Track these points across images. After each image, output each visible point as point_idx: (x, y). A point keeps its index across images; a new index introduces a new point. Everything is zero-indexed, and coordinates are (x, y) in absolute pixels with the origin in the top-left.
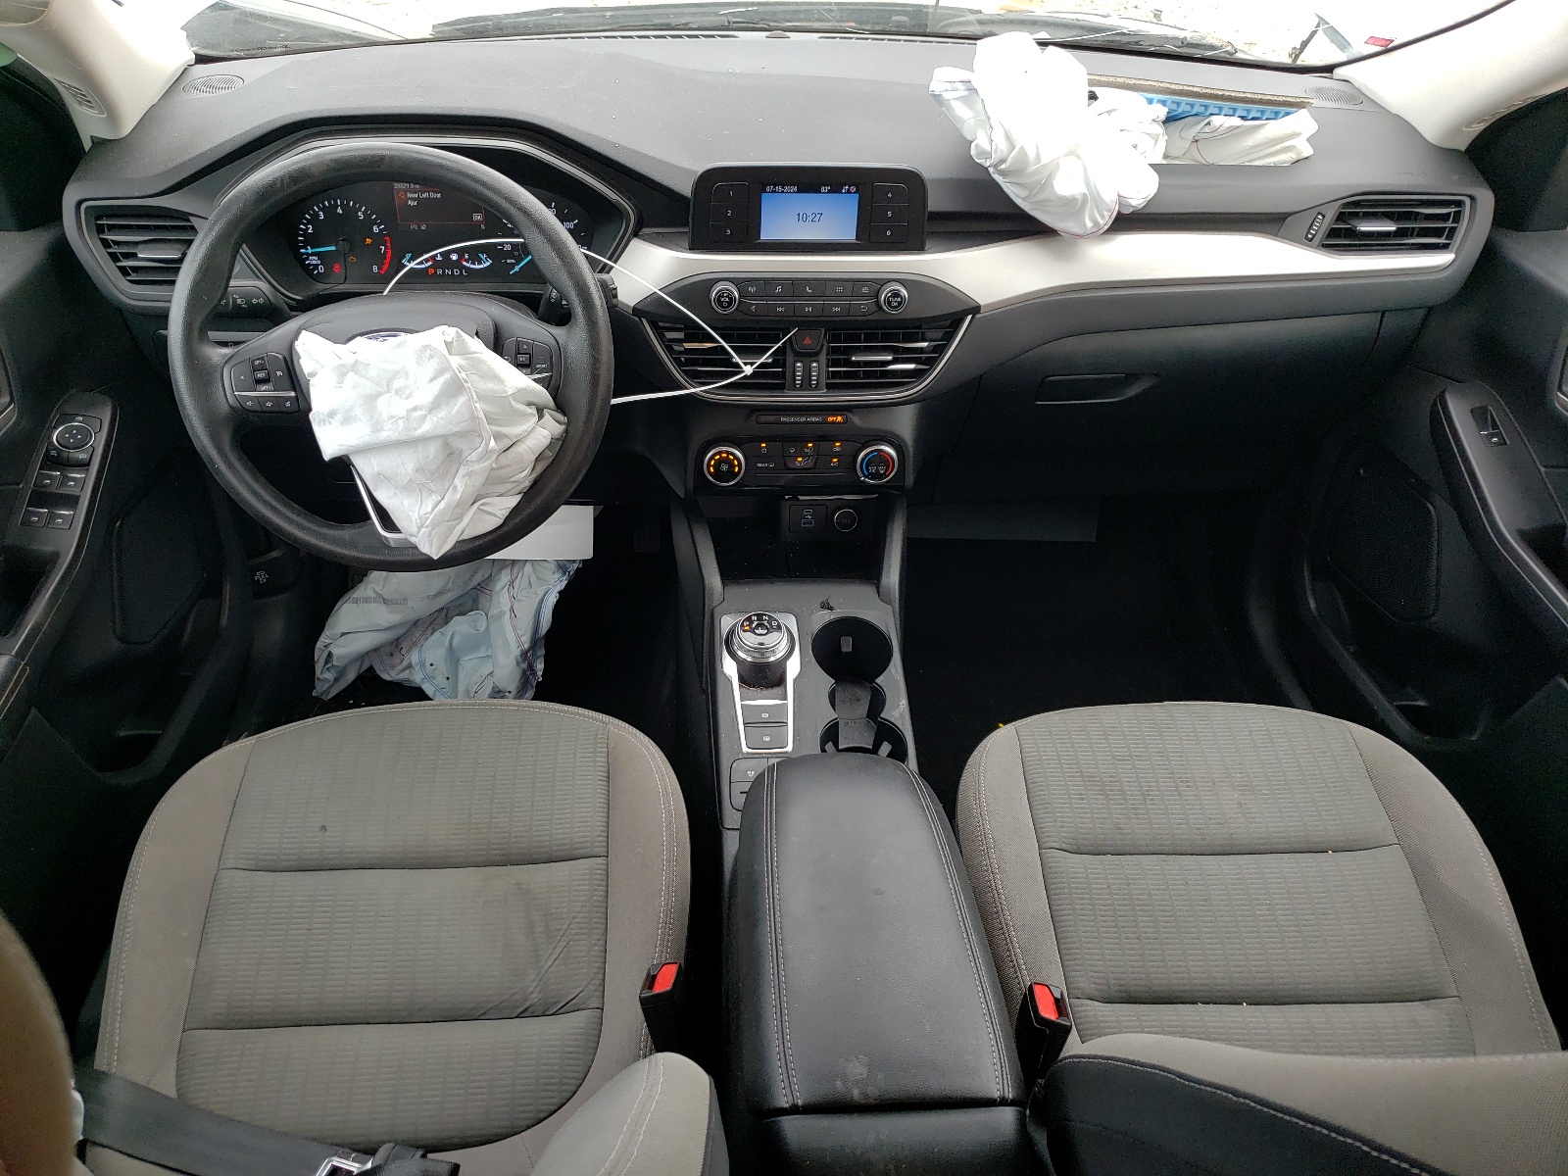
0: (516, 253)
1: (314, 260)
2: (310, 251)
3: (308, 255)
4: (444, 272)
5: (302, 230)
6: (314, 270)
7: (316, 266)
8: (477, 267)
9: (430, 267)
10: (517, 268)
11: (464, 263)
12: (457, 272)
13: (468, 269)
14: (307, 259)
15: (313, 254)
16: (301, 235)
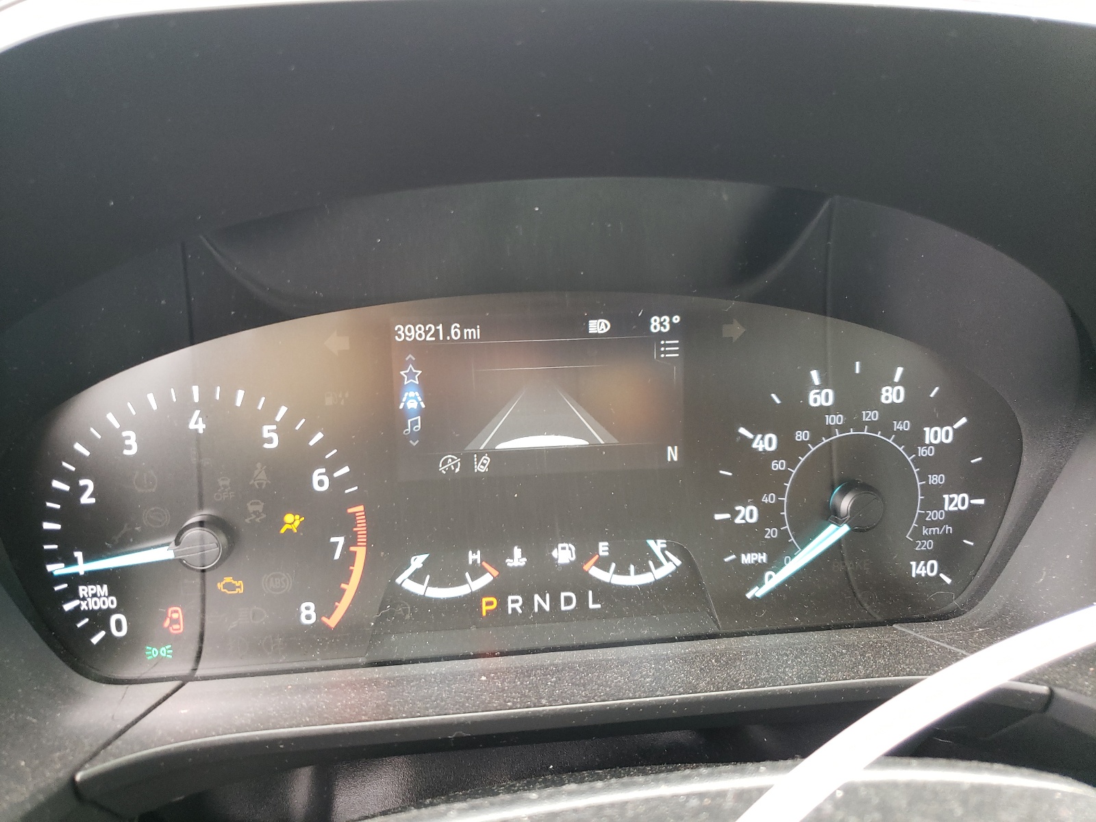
0: (771, 533)
1: (96, 598)
2: (81, 568)
3: (75, 581)
4: (528, 602)
5: (57, 495)
6: (91, 630)
7: (100, 619)
8: (633, 580)
9: (485, 591)
10: (773, 580)
11: (596, 573)
12: (568, 601)
13: (605, 592)
14: (72, 594)
15: (93, 578)
16: (52, 516)
